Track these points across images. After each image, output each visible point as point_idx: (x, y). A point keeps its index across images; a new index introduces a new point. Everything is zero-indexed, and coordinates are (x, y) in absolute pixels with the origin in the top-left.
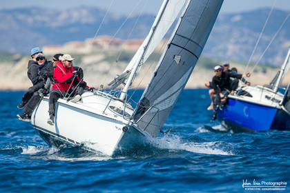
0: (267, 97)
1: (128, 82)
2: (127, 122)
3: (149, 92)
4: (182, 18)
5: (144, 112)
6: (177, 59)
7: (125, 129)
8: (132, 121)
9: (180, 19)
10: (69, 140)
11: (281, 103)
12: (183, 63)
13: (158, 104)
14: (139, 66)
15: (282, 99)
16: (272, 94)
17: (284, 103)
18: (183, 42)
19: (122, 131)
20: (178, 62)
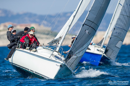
0: (98, 50)
1: (60, 42)
2: (62, 62)
3: (73, 47)
4: (90, 11)
5: (70, 58)
6: (87, 31)
7: (61, 66)
8: (65, 62)
9: (89, 12)
10: (31, 70)
11: (103, 53)
12: (89, 34)
13: (77, 54)
14: (66, 35)
15: (104, 51)
16: (100, 48)
17: (105, 53)
18: (90, 24)
19: (59, 67)
20: (87, 33)
